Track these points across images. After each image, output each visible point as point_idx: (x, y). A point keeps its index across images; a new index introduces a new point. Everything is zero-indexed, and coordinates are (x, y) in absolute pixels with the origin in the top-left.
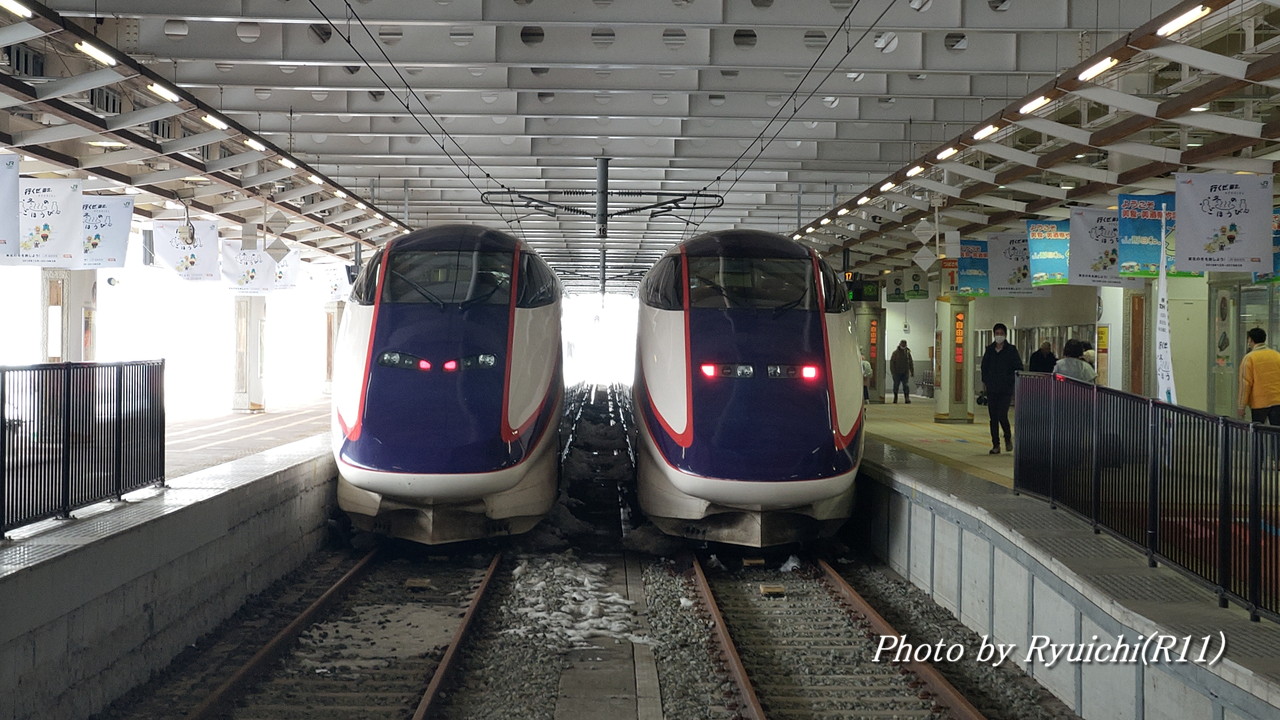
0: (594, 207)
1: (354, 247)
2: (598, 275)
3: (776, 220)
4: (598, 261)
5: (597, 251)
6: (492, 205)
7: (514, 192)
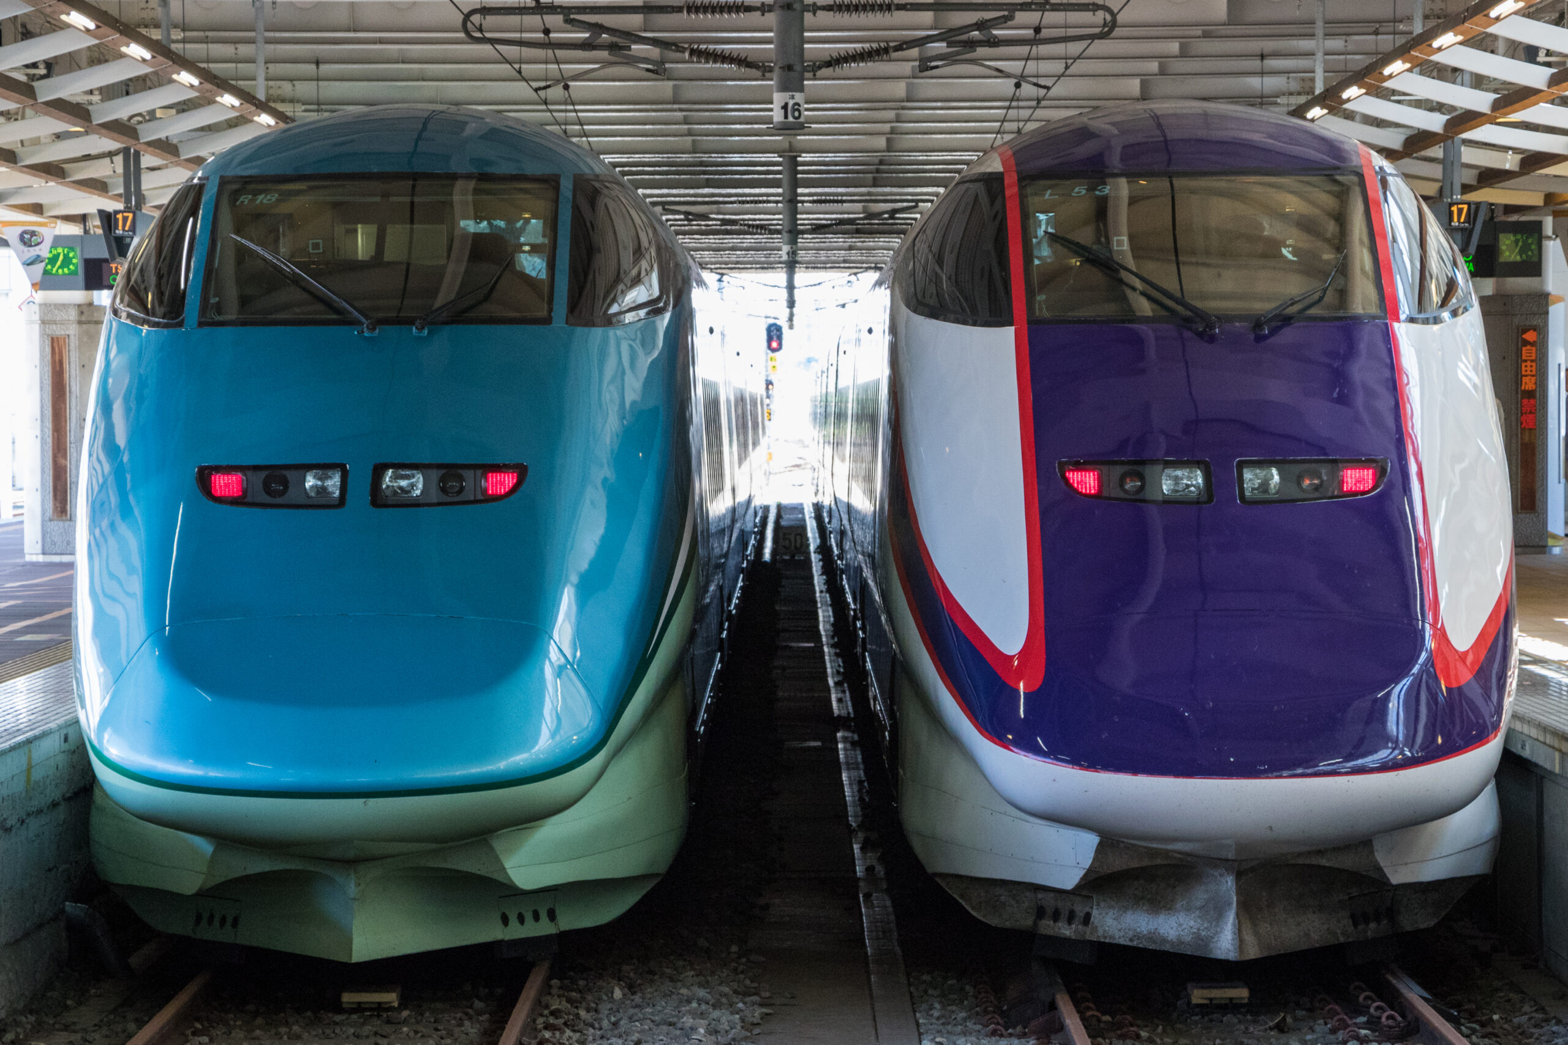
0: (769, 42)
2: (779, 220)
6: (493, 41)
7: (553, 9)
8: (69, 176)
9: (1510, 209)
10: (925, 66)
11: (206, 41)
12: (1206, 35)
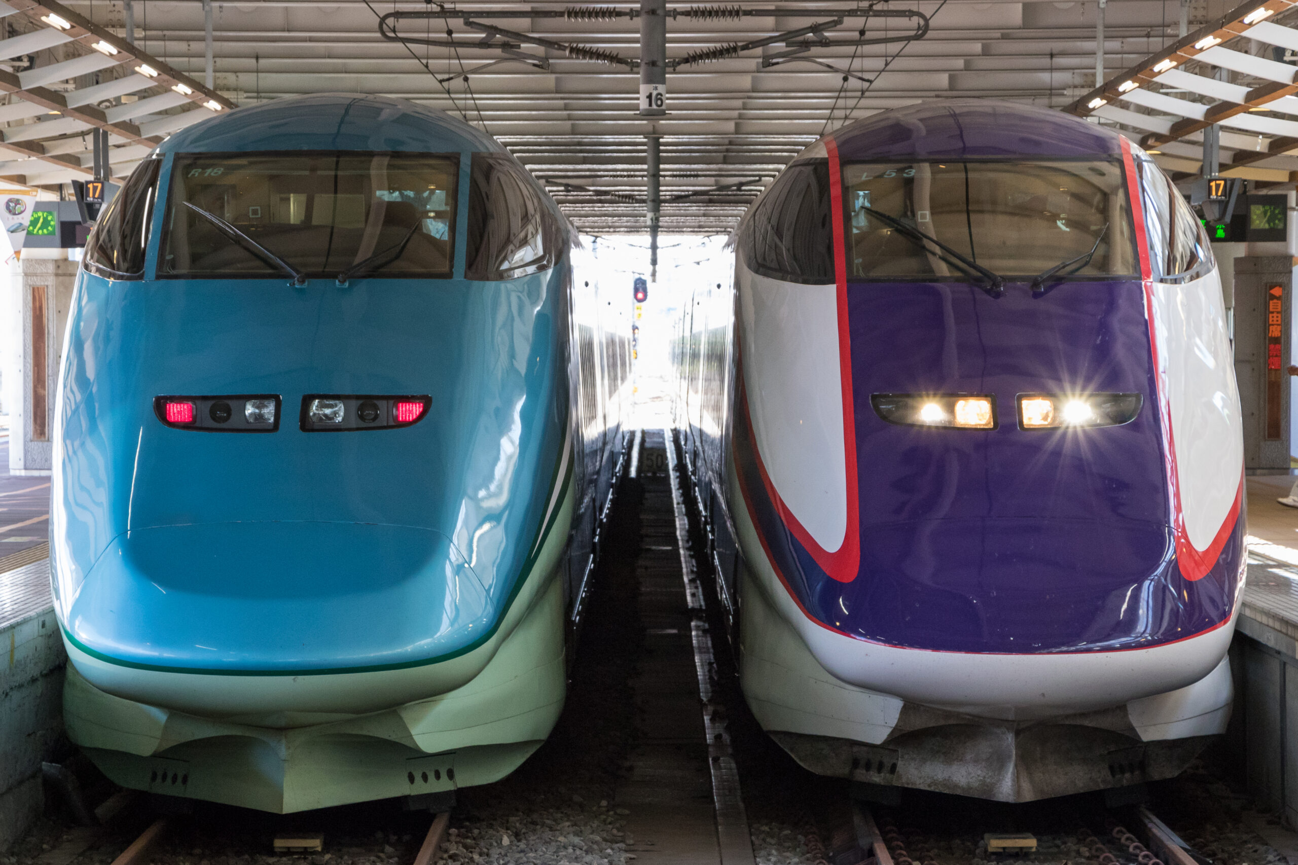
0: (636, 41)
1: (90, 138)
2: (644, 191)
3: (1046, 62)
4: (642, 161)
5: (640, 139)
6: (404, 40)
7: (455, 14)
8: (48, 152)
9: (1260, 185)
10: (767, 63)
11: (164, 38)
12: (1004, 37)
